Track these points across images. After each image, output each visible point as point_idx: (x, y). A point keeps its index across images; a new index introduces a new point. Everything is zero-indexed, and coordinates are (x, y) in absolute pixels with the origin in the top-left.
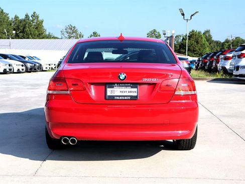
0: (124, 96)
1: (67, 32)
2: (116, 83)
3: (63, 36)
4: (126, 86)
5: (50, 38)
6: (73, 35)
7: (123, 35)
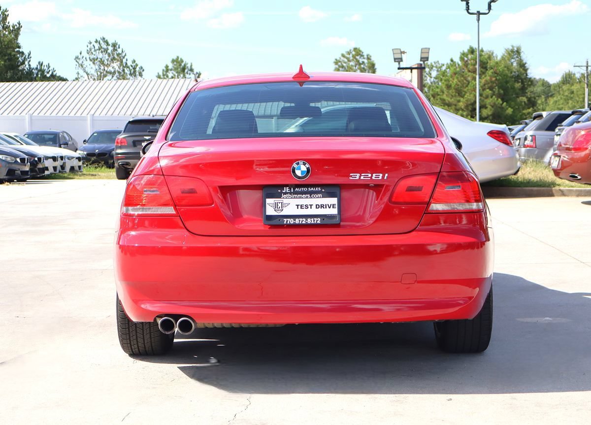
0: (307, 217)
1: (93, 61)
2: (286, 186)
3: (81, 72)
4: (311, 193)
5: (44, 78)
6: (110, 69)
7: (304, 70)
